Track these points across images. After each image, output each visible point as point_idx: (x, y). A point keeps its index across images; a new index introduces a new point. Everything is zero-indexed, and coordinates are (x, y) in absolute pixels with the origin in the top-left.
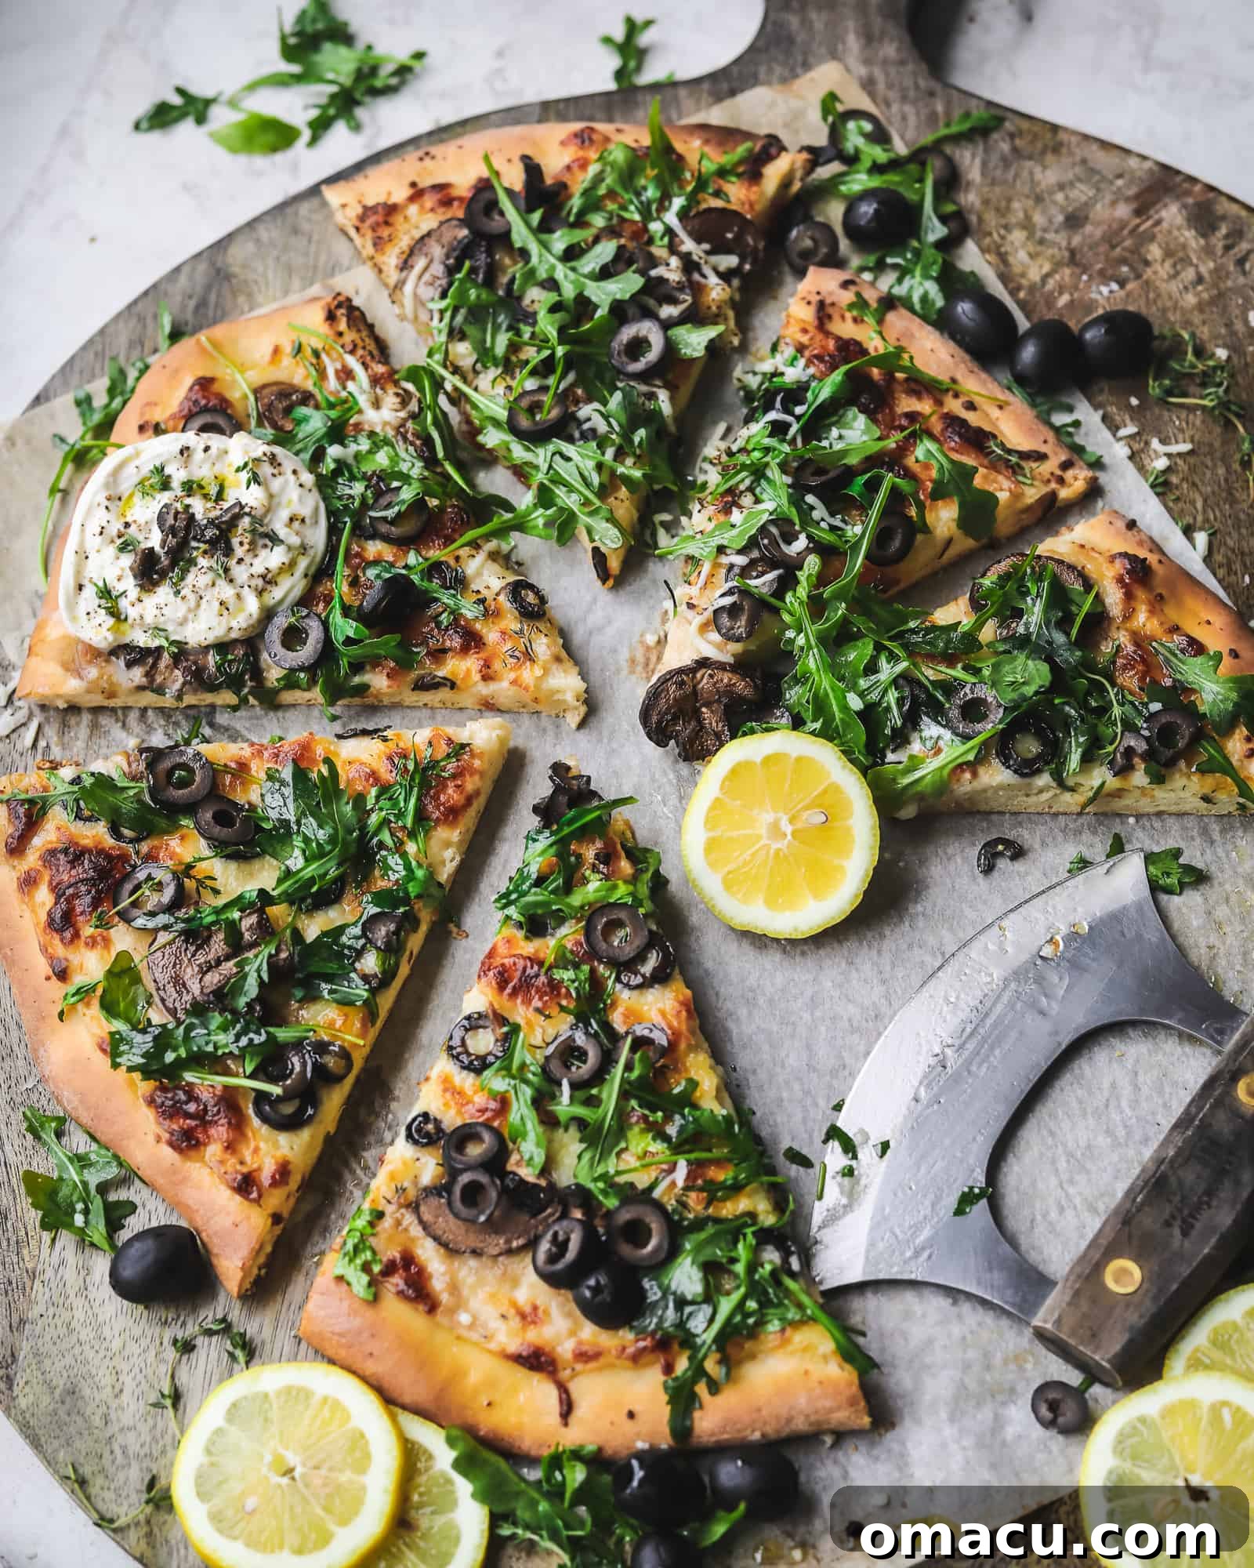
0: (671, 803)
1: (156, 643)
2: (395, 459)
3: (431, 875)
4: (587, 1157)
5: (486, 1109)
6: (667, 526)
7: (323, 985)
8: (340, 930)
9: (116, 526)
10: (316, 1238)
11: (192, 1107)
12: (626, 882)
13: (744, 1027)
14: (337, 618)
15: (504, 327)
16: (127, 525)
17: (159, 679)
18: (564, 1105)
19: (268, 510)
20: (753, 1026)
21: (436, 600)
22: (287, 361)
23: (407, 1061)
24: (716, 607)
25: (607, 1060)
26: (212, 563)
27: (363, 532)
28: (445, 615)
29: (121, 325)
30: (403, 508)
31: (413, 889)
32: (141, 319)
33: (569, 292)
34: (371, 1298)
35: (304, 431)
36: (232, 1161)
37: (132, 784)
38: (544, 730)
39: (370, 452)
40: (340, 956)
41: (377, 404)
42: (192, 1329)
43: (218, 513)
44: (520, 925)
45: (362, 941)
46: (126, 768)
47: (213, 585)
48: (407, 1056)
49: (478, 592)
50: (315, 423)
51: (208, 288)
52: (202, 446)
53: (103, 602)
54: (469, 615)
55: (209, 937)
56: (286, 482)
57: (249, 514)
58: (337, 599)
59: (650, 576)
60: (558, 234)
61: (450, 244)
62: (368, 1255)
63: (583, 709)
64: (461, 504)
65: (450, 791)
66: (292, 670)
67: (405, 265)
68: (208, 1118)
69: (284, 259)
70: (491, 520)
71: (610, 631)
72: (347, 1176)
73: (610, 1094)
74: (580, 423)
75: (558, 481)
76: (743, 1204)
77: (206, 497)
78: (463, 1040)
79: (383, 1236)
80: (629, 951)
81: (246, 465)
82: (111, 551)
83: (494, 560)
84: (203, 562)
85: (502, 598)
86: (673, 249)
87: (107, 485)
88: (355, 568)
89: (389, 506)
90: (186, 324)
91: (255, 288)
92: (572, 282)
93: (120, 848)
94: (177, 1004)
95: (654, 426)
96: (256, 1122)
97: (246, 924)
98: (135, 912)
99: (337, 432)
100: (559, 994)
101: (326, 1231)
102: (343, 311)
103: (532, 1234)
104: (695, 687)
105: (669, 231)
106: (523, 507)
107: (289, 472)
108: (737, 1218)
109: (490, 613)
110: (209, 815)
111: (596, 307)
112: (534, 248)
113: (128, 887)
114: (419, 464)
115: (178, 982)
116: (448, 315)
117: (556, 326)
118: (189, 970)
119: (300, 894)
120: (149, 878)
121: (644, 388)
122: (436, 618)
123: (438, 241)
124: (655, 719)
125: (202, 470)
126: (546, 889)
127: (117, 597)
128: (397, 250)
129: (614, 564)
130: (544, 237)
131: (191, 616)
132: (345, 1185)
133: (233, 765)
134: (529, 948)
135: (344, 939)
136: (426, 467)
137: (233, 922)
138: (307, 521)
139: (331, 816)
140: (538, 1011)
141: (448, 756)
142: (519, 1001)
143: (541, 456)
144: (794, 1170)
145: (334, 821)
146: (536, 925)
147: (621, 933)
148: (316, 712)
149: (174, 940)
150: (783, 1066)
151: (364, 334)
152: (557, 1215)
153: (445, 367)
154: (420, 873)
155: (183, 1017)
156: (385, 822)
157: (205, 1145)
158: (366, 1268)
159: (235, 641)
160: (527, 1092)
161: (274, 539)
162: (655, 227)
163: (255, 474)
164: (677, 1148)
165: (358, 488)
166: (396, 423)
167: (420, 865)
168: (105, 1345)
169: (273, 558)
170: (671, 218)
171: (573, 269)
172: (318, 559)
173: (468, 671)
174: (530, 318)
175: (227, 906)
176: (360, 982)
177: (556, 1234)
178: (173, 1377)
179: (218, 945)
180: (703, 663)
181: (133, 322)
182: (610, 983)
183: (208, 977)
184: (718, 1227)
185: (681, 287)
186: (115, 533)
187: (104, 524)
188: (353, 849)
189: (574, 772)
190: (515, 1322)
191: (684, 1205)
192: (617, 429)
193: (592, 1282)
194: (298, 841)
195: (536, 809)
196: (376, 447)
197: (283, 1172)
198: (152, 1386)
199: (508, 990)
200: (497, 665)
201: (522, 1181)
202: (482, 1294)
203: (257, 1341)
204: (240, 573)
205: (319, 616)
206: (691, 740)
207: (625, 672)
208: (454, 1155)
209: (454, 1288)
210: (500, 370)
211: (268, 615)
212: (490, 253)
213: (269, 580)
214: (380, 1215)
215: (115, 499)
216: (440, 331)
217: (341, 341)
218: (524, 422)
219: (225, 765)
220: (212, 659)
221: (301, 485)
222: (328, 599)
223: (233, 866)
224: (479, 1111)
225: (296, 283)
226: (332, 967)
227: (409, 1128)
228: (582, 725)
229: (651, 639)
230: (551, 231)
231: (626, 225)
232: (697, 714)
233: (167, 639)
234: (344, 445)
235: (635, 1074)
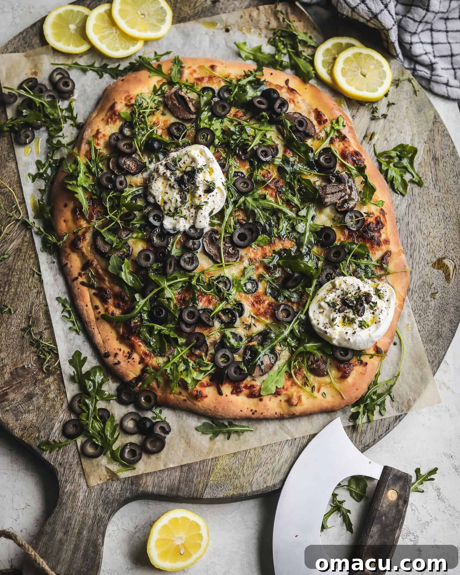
16: (373, 313)
22: (316, 385)
43: (346, 311)
77: (348, 318)
82: (379, 306)
84: (350, 295)
186: (377, 311)
187: (381, 314)
190: (296, 100)
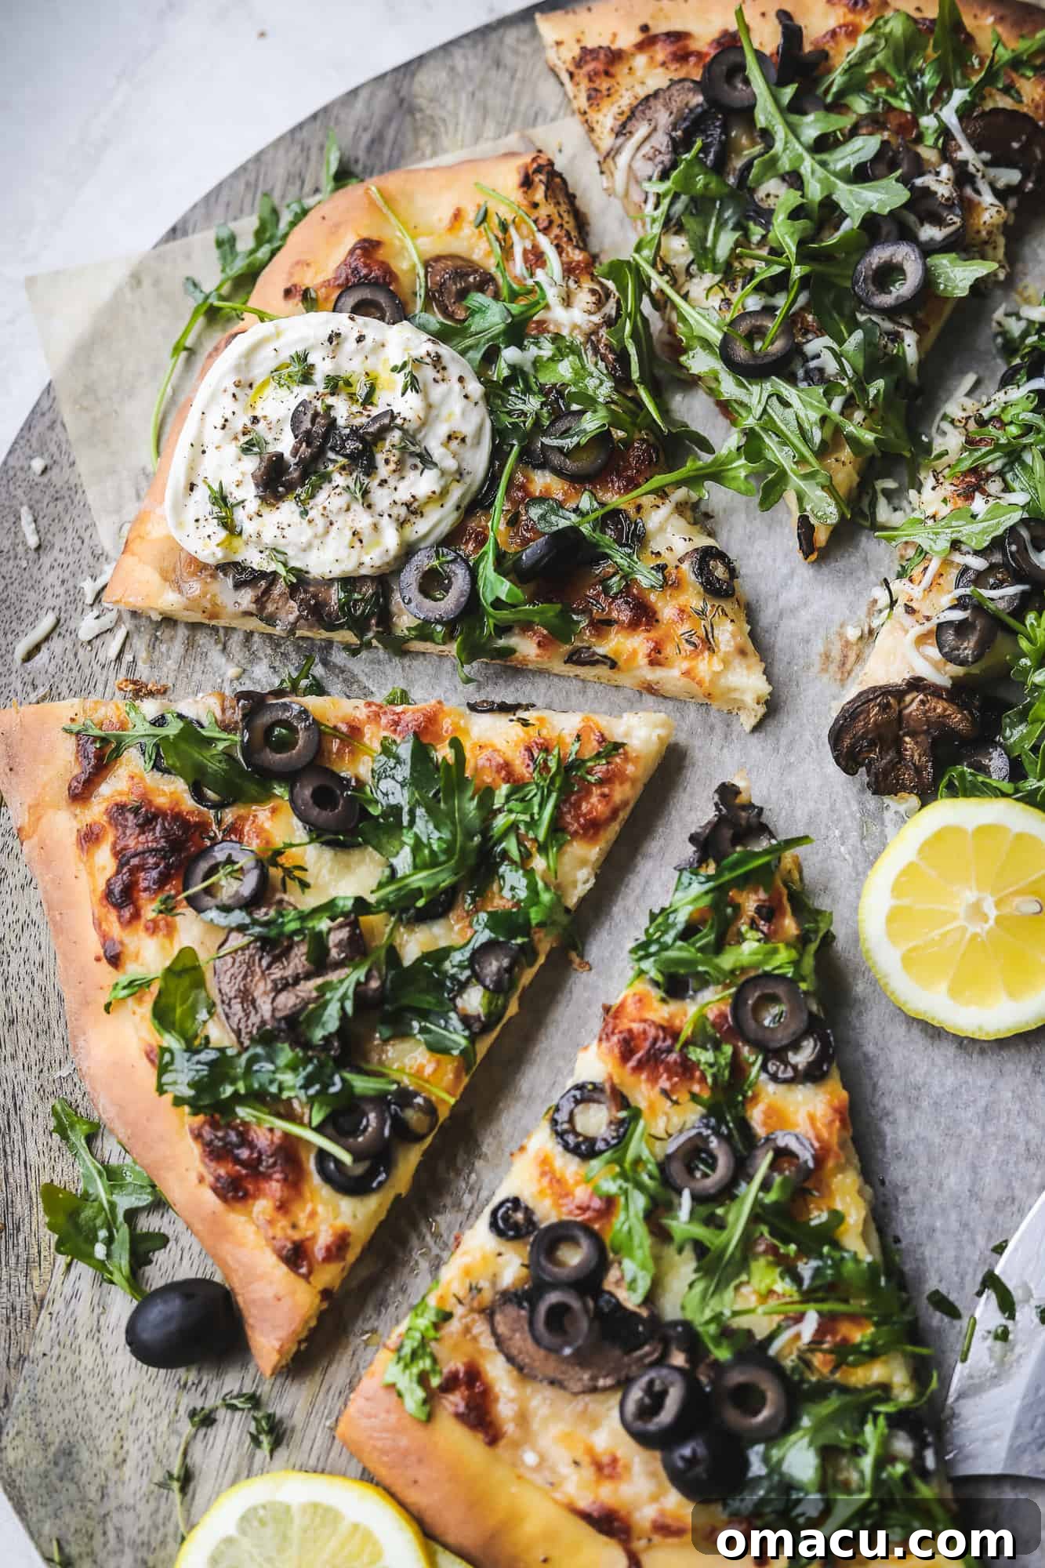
0: (851, 842)
1: (270, 567)
2: (581, 373)
3: (559, 899)
4: (699, 1287)
5: (588, 1208)
6: (888, 494)
7: (415, 1024)
8: (444, 954)
9: (242, 420)
10: (369, 1311)
11: (244, 1154)
12: (788, 945)
13: (900, 1131)
14: (487, 569)
15: (730, 225)
16: (255, 420)
17: (270, 608)
18: (682, 1220)
19: (424, 423)
20: (912, 1133)
21: (607, 557)
22: (468, 230)
23: (501, 1111)
24: (942, 620)
25: (741, 1170)
26: (350, 482)
27: (533, 459)
28: (616, 579)
29: (281, 152)
30: (584, 441)
31: (535, 915)
32: (305, 149)
33: (815, 192)
34: (423, 1417)
35: (476, 324)
36: (283, 1223)
37: (224, 735)
38: (712, 728)
39: (551, 359)
40: (439, 986)
41: (567, 301)
42: (212, 1401)
43: (364, 420)
44: (656, 984)
45: (467, 973)
46: (218, 714)
47: (348, 510)
48: (501, 1105)
49: (658, 554)
50: (492, 316)
51: (388, 120)
52: (356, 335)
53: (216, 509)
54: (645, 583)
55: (290, 948)
56: (450, 391)
57: (400, 428)
58: (491, 541)
59: (860, 554)
60: (811, 118)
61: (680, 110)
62: (425, 1364)
63: (761, 710)
64: (652, 439)
65: (594, 800)
66: (426, 622)
67: (622, 131)
68: (262, 1169)
69: (480, 95)
70: (683, 465)
71: (805, 615)
72: (415, 1242)
73: (738, 1216)
74: (806, 359)
75: (770, 426)
76: (876, 1373)
77: (352, 397)
78: (571, 1114)
79: (448, 1343)
80: (782, 1038)
81: (405, 365)
82: (232, 450)
83: (681, 514)
84: (339, 479)
85: (686, 566)
86: (946, 155)
87: (237, 368)
88: (516, 503)
89: (565, 434)
90: (357, 161)
91: (442, 129)
92: (820, 181)
93: (200, 813)
94: (242, 1026)
95: (895, 376)
96: (316, 1179)
97: (334, 938)
98: (208, 901)
99: (517, 332)
100: (692, 1078)
101: (382, 1304)
102: (542, 177)
103: (623, 1373)
104: (900, 712)
105: (944, 132)
106: (724, 452)
107: (455, 379)
108: (868, 1389)
109: (669, 583)
110: (307, 792)
111: (844, 216)
112: (780, 132)
113: (204, 866)
114: (609, 384)
115: (246, 997)
116: (666, 202)
117: (796, 238)
118: (261, 985)
119: (401, 904)
120: (230, 861)
121: (888, 325)
122: (604, 581)
123: (666, 105)
124: (847, 742)
125: (351, 363)
126: (693, 944)
127: (233, 506)
128: (615, 110)
129: (821, 537)
130: (794, 118)
131: (317, 542)
132: (411, 1251)
133: (344, 728)
134: (662, 1011)
135: (447, 965)
136: (616, 389)
137: (320, 933)
138: (468, 440)
139: (450, 814)
140: (666, 1093)
141: (598, 755)
142: (643, 1076)
143: (756, 395)
144: (937, 1319)
145: (453, 823)
146: (675, 986)
147: (775, 1010)
148: (447, 666)
149: (247, 947)
150: (940, 1188)
151: (564, 208)
152: (656, 1355)
153: (654, 265)
154: (546, 897)
155: (247, 1043)
156: (513, 827)
157: (255, 1197)
158: (423, 1379)
159: (365, 577)
160: (639, 1202)
161: (426, 460)
162: (928, 122)
163: (414, 378)
164: (808, 1296)
165: (533, 403)
166: (586, 328)
167: (547, 887)
168: (112, 1402)
169: (423, 484)
170: (949, 114)
171: (823, 164)
172: (475, 488)
173: (634, 653)
174: (765, 216)
175: (316, 911)
176: (459, 1026)
177: (651, 1383)
178: (185, 1454)
179: (298, 960)
180: (916, 684)
181: (296, 149)
182: (755, 1070)
183: (282, 998)
184: (848, 1398)
185: (949, 205)
186: (240, 428)
187: (229, 415)
188: (471, 861)
189: (742, 799)
190: (588, 1472)
191: (808, 1364)
192: (850, 373)
193: (687, 1451)
194: (408, 838)
195: (693, 839)
196: (559, 355)
197: (341, 1243)
198: (159, 1461)
199: (632, 1063)
200: (669, 650)
201: (619, 1306)
202: (556, 1429)
203: (287, 1424)
204: (382, 498)
205: (466, 561)
206: (886, 773)
207: (817, 667)
208: (543, 1262)
209: (523, 1418)
210: (718, 277)
211: (408, 551)
212: (726, 129)
213: (414, 509)
214: (447, 1316)
215: (245, 385)
216: (654, 221)
217: (535, 214)
218: (741, 353)
219: (335, 728)
220: (336, 595)
221: (466, 397)
222: (481, 540)
223: (328, 854)
224: (579, 1208)
225: (490, 129)
226: (427, 1001)
227: (494, 1213)
228: (757, 728)
229: (852, 633)
230: (804, 113)
231: (891, 116)
232: (898, 743)
233: (285, 565)
234: (521, 347)
235: (771, 1197)
